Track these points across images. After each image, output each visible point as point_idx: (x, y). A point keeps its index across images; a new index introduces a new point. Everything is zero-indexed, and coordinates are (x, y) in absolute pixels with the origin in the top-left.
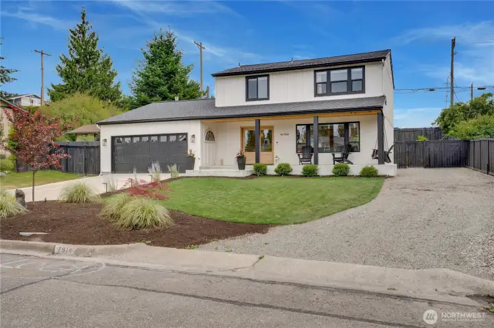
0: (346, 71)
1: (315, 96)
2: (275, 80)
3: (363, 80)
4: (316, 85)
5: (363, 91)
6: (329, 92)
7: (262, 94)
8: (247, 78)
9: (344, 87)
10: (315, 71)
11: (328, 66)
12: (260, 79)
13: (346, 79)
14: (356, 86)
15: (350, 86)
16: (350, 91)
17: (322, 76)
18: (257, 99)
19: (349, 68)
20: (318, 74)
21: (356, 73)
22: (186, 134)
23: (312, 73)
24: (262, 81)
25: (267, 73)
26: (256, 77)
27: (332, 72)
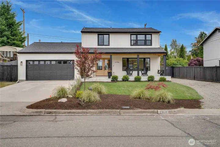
0: (144, 36)
1: (131, 46)
2: (112, 37)
3: (151, 40)
4: (131, 40)
5: (151, 45)
6: (136, 44)
7: (106, 42)
8: (98, 35)
9: (143, 43)
10: (131, 35)
11: (137, 33)
13: (144, 39)
14: (148, 42)
15: (145, 42)
16: (145, 44)
17: (134, 37)
18: (103, 45)
19: (146, 35)
20: (132, 36)
21: (148, 37)
24: (106, 37)
25: (108, 33)
26: (103, 35)
27: (138, 36)
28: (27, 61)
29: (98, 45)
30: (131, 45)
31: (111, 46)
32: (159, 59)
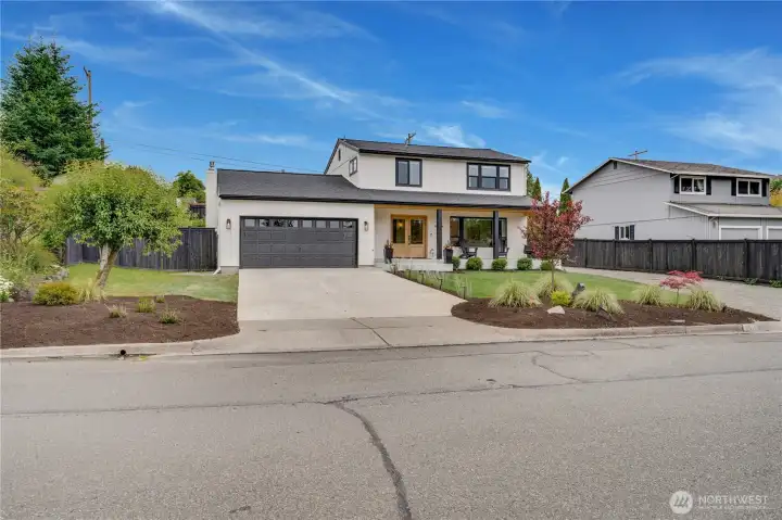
0: (495, 168)
2: (428, 165)
3: (509, 179)
4: (468, 176)
5: (509, 189)
6: (479, 187)
7: (414, 179)
8: (397, 160)
9: (493, 182)
10: (468, 164)
11: (481, 161)
12: (411, 163)
13: (495, 176)
14: (503, 184)
15: (498, 183)
16: (497, 187)
17: (474, 169)
18: (408, 184)
19: (498, 166)
20: (470, 166)
21: (504, 171)
22: (356, 220)
23: (465, 165)
24: (414, 165)
25: (418, 157)
26: (408, 160)
27: (483, 167)
28: (243, 218)
29: (397, 184)
30: (468, 188)
31: (425, 188)
32: (524, 222)
